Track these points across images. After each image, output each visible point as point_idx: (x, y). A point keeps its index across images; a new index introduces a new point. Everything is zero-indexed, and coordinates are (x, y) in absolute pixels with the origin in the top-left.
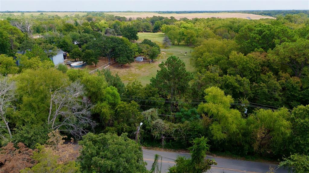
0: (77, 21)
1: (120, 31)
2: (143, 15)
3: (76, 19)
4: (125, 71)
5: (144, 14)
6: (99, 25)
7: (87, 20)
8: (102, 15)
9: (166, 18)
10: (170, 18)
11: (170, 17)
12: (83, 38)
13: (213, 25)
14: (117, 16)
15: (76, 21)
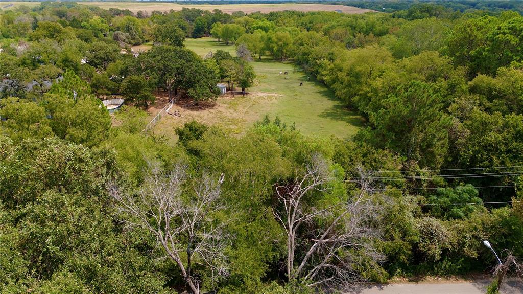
0: (37, 17)
1: (138, 37)
2: (152, 6)
3: (35, 15)
4: (211, 115)
5: (154, 4)
6: (91, 25)
7: (57, 15)
8: (72, 6)
9: (207, 11)
10: (214, 13)
11: (213, 11)
12: (101, 52)
13: (310, 23)
14: (112, 9)
15: (35, 18)
